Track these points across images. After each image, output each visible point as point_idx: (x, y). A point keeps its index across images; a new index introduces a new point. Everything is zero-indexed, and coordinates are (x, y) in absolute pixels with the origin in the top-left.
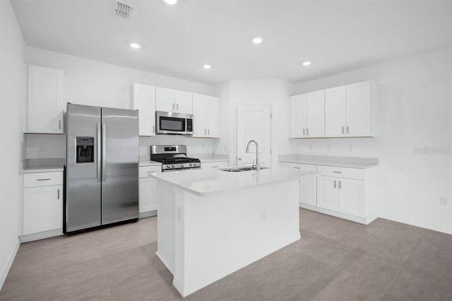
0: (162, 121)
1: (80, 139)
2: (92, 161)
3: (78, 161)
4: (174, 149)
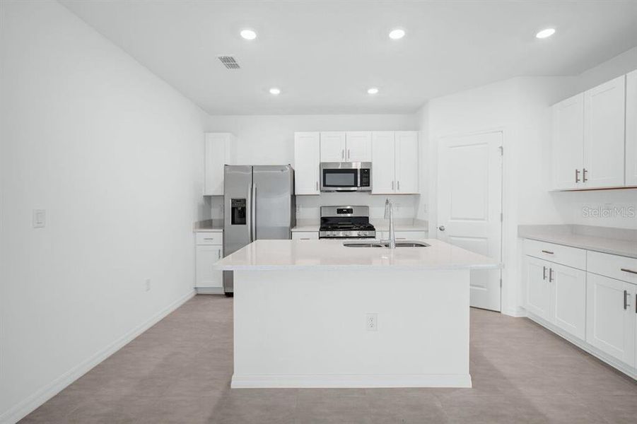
0: (327, 175)
1: (234, 201)
2: (244, 223)
3: (233, 223)
4: (350, 211)
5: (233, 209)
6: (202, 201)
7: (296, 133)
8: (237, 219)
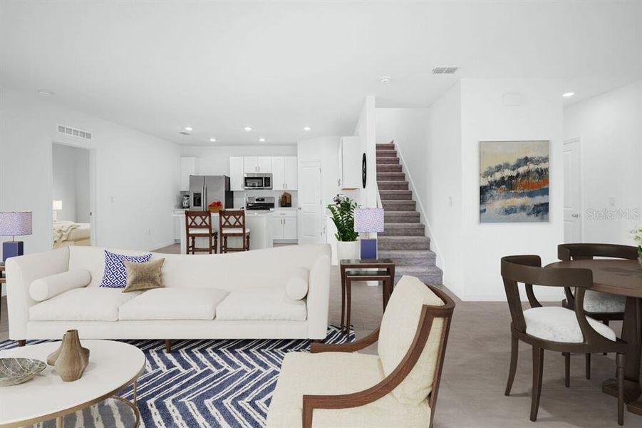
0: (247, 180)
1: (195, 194)
2: (200, 205)
3: (195, 205)
4: (263, 200)
5: (194, 198)
6: (179, 194)
7: (231, 158)
8: (196, 204)
